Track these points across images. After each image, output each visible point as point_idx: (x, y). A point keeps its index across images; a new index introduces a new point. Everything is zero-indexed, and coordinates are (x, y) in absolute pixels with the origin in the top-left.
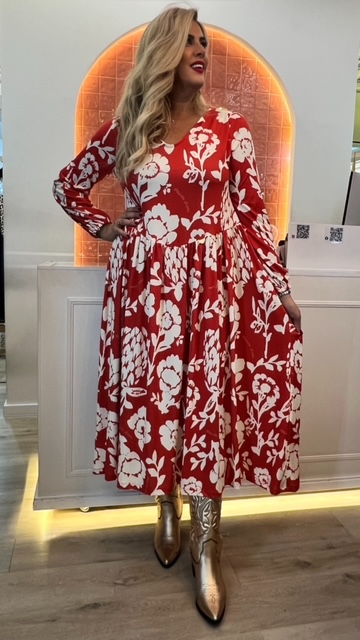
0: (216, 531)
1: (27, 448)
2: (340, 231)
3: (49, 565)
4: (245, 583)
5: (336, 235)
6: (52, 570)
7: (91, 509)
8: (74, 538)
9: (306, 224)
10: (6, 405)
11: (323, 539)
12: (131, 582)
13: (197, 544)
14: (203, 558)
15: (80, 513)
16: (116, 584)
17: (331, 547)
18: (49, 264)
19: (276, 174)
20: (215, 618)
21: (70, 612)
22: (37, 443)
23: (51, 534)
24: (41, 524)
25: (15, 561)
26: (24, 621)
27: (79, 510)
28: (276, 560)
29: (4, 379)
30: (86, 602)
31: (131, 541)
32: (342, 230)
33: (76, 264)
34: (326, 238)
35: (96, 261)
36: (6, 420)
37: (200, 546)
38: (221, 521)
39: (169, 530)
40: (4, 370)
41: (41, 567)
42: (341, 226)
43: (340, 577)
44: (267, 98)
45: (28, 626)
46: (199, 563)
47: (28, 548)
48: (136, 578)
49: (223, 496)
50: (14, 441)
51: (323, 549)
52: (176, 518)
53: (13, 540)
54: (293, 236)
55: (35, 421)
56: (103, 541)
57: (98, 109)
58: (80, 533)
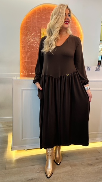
2: (99, 68)
7: (28, 150)
8: (24, 158)
9: (90, 66)
11: (95, 157)
12: (41, 172)
16: (37, 172)
22: (12, 129)
27: (24, 150)
31: (40, 159)
34: (95, 70)
44: (75, 28)
47: (10, 162)
51: (95, 160)
53: (6, 160)
57: (26, 30)
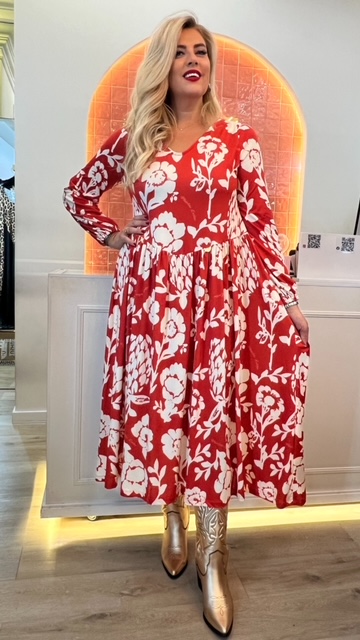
0: (222, 542)
1: (35, 455)
2: (351, 241)
3: (56, 574)
4: (253, 596)
5: (348, 245)
6: (58, 579)
7: (99, 518)
8: (81, 547)
9: (317, 234)
10: (14, 411)
11: (333, 552)
12: (138, 592)
13: (203, 556)
14: (210, 569)
15: (87, 522)
16: (123, 594)
17: (340, 561)
18: (59, 272)
19: (286, 183)
20: (224, 631)
21: (76, 622)
22: (45, 450)
23: (59, 542)
24: (48, 532)
25: (22, 569)
26: (31, 630)
27: (86, 518)
28: (284, 574)
29: (13, 386)
30: (94, 613)
31: (138, 551)
32: (353, 240)
33: (85, 272)
34: (338, 248)
35: (106, 268)
36: (15, 427)
37: (207, 557)
38: (227, 532)
39: (176, 541)
40: (13, 376)
41: (48, 575)
42: (353, 236)
43: (350, 592)
44: (278, 108)
45: (34, 635)
46: (205, 575)
47: (34, 556)
48: (143, 589)
49: (229, 508)
50: (22, 447)
51: (333, 564)
52: (182, 529)
53: (20, 548)
54: (304, 246)
55: (43, 428)
56: (110, 551)
57: (109, 119)
58: (87, 541)
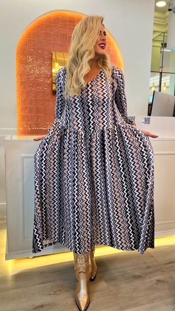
2: (149, 119)
5: (147, 121)
6: (18, 290)
7: (34, 257)
8: (27, 272)
9: (133, 116)
11: (145, 263)
12: (58, 292)
16: (51, 294)
24: (9, 267)
27: (28, 258)
43: (155, 282)
44: (110, 51)
51: (146, 269)
57: (27, 55)
